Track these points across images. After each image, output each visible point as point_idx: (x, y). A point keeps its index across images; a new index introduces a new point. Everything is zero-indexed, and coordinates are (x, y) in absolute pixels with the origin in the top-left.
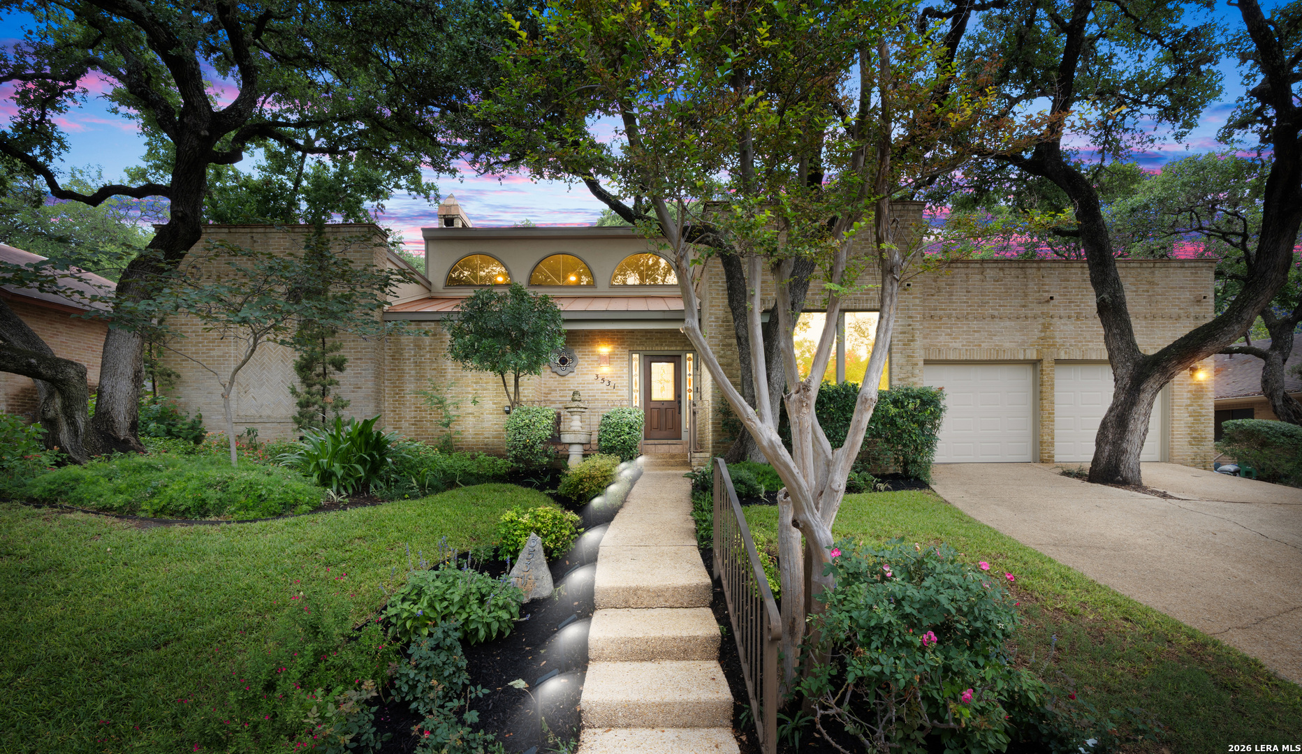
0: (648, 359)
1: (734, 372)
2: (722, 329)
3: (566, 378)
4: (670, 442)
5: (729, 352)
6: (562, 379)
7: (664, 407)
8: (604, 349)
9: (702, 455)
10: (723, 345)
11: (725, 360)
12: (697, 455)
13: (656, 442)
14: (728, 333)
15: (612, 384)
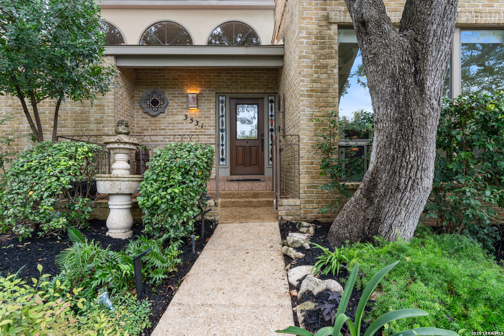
0: (233, 102)
1: (331, 100)
2: (316, 47)
3: (157, 118)
4: (254, 177)
5: (324, 76)
6: (153, 119)
7: (249, 144)
8: (193, 91)
9: (291, 201)
10: (317, 67)
11: (319, 85)
12: (285, 202)
13: (241, 177)
14: (322, 52)
15: (200, 124)
